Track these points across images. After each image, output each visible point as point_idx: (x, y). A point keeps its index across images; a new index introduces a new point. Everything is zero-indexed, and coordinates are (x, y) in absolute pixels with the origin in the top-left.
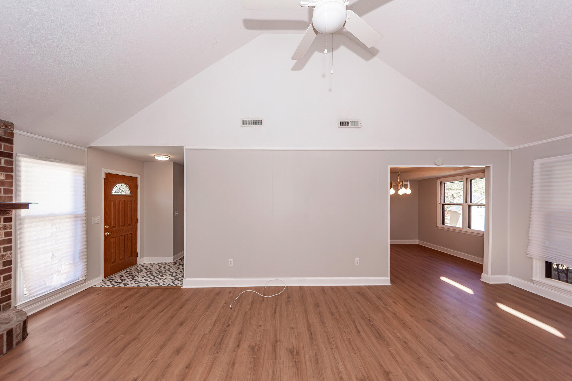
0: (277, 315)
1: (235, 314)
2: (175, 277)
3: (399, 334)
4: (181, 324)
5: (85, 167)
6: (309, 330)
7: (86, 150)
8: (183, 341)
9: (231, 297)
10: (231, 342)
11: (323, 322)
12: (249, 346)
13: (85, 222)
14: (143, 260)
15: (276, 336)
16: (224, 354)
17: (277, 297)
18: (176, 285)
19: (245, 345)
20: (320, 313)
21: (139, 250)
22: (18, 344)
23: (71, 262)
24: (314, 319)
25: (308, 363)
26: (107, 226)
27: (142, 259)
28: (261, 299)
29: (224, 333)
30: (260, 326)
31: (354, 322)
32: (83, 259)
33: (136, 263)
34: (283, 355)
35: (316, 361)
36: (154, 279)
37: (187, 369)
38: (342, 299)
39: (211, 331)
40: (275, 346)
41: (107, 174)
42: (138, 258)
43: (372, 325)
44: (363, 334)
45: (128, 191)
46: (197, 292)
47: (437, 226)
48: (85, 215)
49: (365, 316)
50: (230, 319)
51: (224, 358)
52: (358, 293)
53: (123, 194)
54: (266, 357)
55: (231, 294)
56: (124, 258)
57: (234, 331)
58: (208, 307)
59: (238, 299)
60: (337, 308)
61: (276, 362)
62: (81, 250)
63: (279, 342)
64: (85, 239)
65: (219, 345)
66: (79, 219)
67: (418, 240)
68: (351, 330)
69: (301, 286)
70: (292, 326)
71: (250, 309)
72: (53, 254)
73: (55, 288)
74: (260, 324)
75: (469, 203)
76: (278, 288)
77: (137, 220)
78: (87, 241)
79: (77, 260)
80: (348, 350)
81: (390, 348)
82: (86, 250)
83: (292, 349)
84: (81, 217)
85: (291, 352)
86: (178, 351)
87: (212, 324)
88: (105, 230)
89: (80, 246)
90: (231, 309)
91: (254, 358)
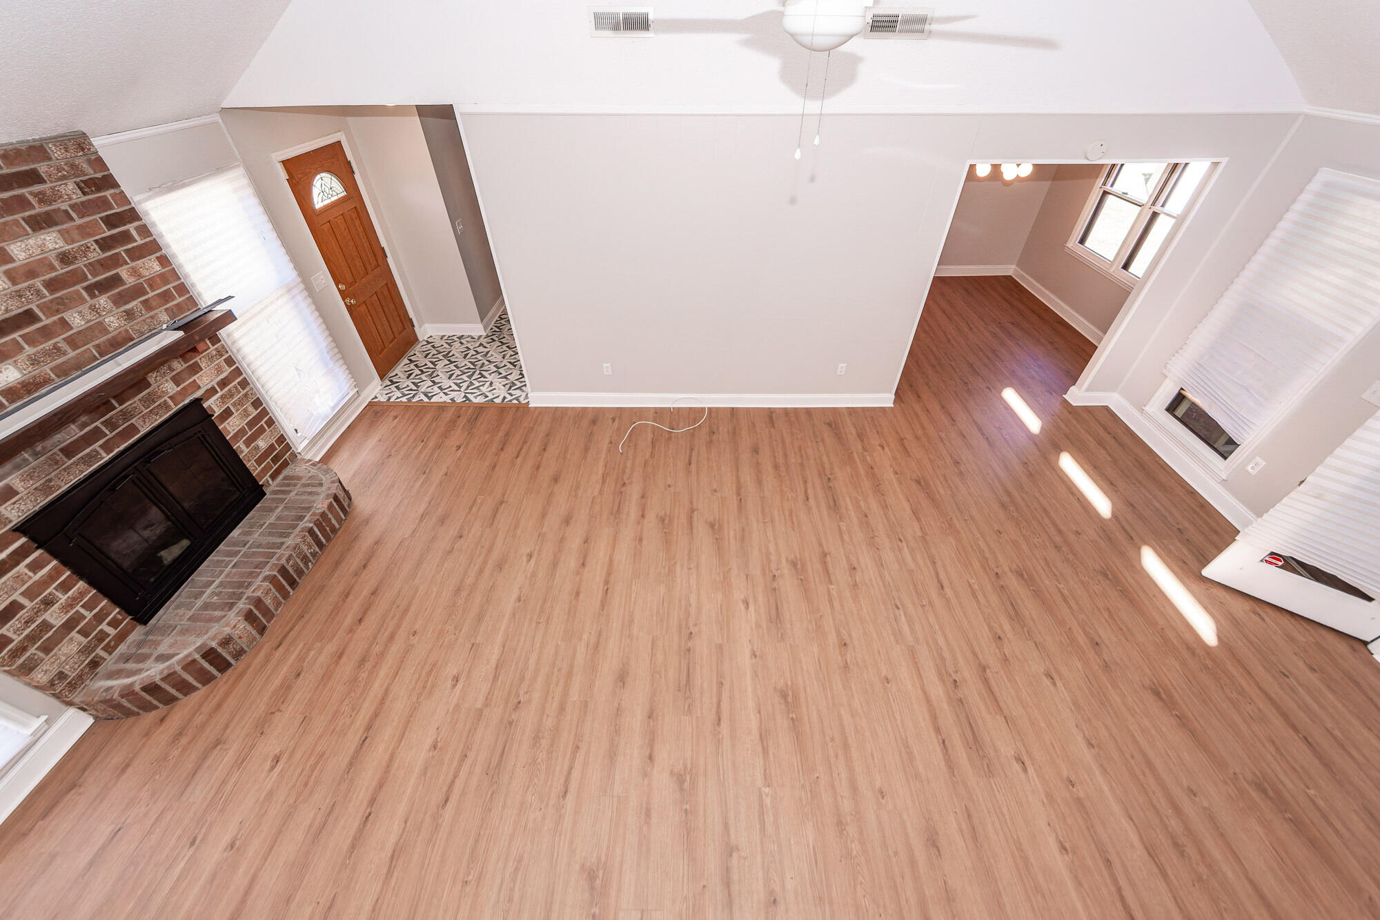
0: (693, 466)
1: (629, 464)
2: (505, 377)
3: (862, 504)
4: (556, 479)
5: (242, 168)
6: (738, 494)
7: (220, 121)
8: (568, 507)
9: (618, 429)
10: (632, 510)
11: (759, 482)
12: (657, 516)
13: (306, 293)
14: (426, 330)
15: (691, 503)
16: (626, 527)
17: (692, 431)
18: (517, 399)
19: (651, 516)
20: (758, 464)
21: (411, 315)
22: (349, 506)
23: (324, 371)
24: (747, 477)
25: (732, 541)
26: (342, 287)
27: (422, 329)
28: (667, 436)
29: (620, 494)
30: (669, 486)
31: (805, 482)
32: (338, 360)
33: (416, 339)
34: (701, 529)
35: (743, 539)
36: (472, 384)
37: (586, 544)
38: (797, 439)
39: (601, 492)
40: (691, 517)
41: (286, 163)
42: (417, 329)
43: (831, 487)
44: (812, 502)
45: (338, 187)
46: (558, 415)
47: (1067, 245)
48: (300, 280)
49: (824, 470)
50: (624, 472)
51: (628, 534)
52: (828, 424)
53: (333, 199)
54: (680, 533)
55: (617, 421)
56: (395, 338)
57: (634, 491)
58: (586, 449)
59: (630, 435)
60: (786, 455)
61: (693, 539)
62: (327, 346)
63: (696, 513)
64: (324, 326)
65: (617, 512)
66: (296, 291)
67: (1014, 267)
68: (797, 496)
69: (733, 408)
70: (715, 486)
71: (652, 456)
72: (297, 369)
73: (327, 417)
74: (668, 483)
75: (1157, 208)
76: (695, 411)
77: (383, 249)
78: (328, 328)
79: (331, 365)
80: (786, 524)
81: (841, 524)
82: (333, 344)
83: (713, 522)
84: (295, 286)
85: (712, 525)
86: (567, 521)
87: (601, 481)
88: (344, 295)
89: (323, 341)
90: (622, 454)
91: (665, 533)
